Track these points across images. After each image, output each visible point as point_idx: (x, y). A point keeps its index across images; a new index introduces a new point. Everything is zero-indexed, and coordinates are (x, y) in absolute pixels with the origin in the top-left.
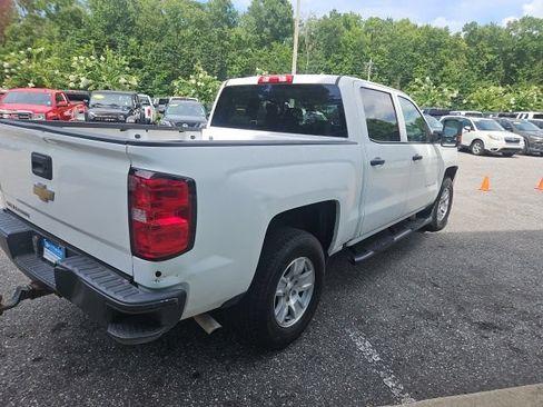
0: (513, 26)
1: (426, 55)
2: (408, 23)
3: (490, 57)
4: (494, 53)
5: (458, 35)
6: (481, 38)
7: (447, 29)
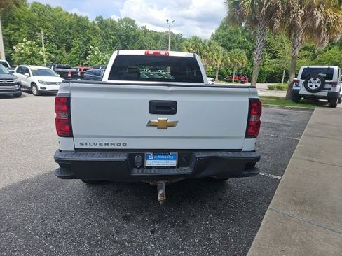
0: (121, 21)
1: (79, 33)
2: (61, 10)
3: (113, 37)
4: (115, 35)
5: (94, 22)
6: (106, 26)
7: (87, 17)
